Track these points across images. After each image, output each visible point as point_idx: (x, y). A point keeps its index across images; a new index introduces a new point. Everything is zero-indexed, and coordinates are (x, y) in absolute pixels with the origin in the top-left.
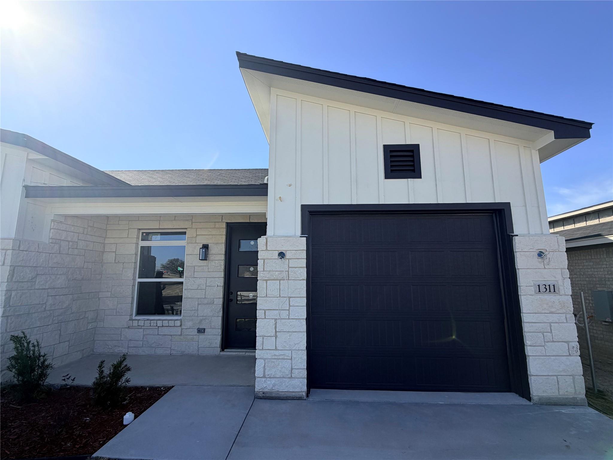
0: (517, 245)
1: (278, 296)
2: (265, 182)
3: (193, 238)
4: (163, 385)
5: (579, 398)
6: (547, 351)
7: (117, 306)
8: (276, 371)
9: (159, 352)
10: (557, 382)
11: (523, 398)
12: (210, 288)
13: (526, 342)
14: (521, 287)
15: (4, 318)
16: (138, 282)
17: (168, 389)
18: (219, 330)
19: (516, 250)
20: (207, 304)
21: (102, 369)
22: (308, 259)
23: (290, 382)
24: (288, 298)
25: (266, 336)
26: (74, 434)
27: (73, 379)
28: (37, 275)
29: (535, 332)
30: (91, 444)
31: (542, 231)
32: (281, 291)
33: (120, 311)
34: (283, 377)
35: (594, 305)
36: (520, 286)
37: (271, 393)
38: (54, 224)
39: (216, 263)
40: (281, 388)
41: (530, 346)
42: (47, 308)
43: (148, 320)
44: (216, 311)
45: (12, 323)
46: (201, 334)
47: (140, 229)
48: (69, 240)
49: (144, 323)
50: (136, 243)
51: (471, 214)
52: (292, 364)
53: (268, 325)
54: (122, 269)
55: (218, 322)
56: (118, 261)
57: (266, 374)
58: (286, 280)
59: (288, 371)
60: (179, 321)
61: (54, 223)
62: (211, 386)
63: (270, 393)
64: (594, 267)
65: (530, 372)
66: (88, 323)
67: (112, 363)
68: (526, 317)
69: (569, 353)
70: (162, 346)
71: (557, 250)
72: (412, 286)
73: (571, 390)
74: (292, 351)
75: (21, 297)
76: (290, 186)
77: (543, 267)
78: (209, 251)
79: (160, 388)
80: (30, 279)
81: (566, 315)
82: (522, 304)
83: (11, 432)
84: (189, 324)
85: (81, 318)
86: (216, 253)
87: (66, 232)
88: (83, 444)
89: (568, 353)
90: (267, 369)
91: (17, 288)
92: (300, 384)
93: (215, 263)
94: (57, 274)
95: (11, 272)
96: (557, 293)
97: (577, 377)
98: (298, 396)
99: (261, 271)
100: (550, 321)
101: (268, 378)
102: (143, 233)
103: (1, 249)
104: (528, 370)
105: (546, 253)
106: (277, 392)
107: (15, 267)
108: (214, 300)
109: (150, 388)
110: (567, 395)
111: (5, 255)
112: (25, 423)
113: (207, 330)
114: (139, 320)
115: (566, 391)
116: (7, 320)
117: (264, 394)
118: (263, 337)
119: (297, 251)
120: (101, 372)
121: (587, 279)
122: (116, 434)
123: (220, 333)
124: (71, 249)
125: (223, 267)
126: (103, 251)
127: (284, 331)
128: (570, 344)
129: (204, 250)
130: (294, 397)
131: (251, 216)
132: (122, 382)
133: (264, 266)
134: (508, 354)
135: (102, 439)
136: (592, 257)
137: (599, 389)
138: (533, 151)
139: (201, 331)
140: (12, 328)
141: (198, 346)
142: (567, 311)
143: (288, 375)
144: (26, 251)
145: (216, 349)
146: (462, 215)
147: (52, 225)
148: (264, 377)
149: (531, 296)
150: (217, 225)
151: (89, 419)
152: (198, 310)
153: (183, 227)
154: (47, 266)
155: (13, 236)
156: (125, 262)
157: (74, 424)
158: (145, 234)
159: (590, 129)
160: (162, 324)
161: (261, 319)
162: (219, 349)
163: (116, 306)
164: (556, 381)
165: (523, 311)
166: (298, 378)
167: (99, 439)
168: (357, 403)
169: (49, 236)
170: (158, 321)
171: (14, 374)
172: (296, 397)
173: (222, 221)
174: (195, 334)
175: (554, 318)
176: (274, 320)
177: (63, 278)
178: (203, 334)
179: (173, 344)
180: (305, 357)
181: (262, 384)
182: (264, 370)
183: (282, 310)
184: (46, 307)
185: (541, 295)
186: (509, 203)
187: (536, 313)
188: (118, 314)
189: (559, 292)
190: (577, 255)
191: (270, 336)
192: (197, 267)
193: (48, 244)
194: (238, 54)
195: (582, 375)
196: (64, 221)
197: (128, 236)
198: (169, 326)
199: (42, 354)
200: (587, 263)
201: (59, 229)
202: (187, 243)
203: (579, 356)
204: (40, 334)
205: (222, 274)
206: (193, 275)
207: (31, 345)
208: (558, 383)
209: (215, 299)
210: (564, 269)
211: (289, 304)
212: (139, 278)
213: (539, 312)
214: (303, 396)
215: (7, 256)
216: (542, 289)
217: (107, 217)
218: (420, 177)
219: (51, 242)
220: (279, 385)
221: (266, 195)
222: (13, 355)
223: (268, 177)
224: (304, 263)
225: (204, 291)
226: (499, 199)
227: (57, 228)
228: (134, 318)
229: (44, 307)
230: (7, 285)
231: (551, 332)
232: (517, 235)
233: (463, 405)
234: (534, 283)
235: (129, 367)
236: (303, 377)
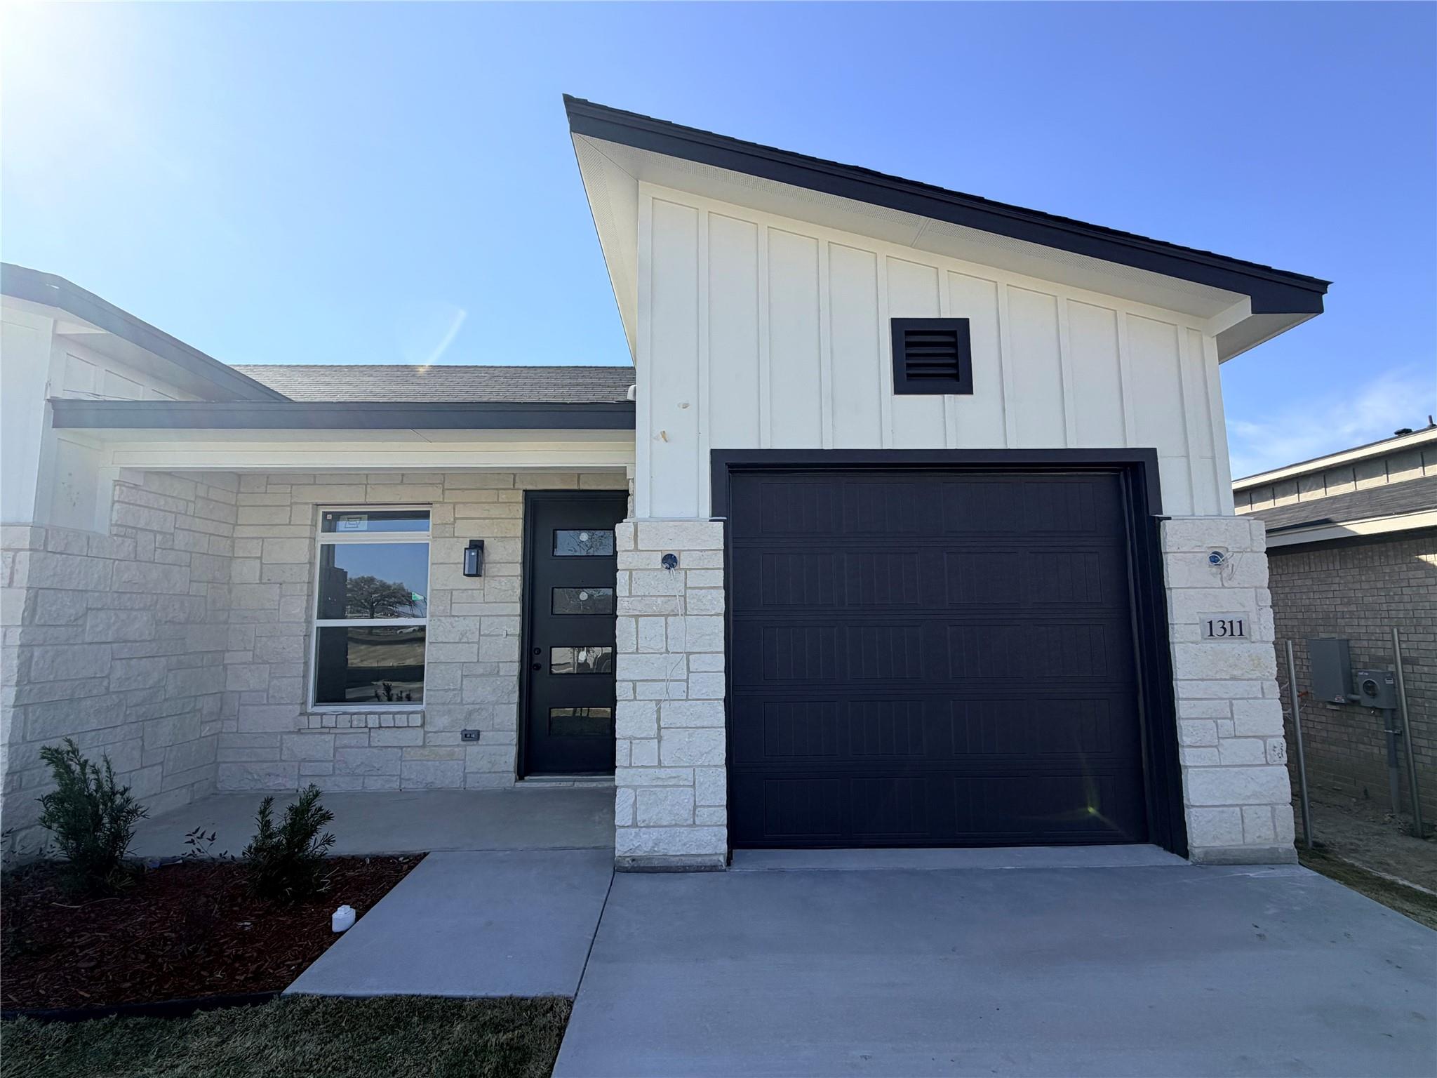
0: (1169, 538)
1: (664, 650)
2: (630, 397)
3: (447, 526)
4: (403, 852)
5: (1282, 848)
6: (1222, 757)
7: (269, 682)
8: (659, 812)
9: (374, 784)
10: (1240, 818)
11: (1173, 853)
12: (489, 639)
13: (1183, 740)
14: (1175, 626)
15: (18, 708)
16: (317, 628)
17: (415, 860)
18: (512, 733)
19: (1166, 549)
20: (482, 675)
21: (267, 819)
22: (726, 569)
23: (692, 836)
24: (685, 655)
25: (639, 739)
26: (226, 954)
27: (210, 838)
28: (88, 609)
29: (1201, 719)
30: (272, 971)
31: (1219, 510)
32: (669, 640)
33: (276, 694)
34: (676, 825)
35: (1310, 670)
36: (1173, 624)
37: (650, 859)
38: (122, 492)
39: (503, 584)
40: (673, 848)
41: (1190, 746)
42: (111, 686)
43: (345, 713)
44: (505, 690)
45: (36, 721)
46: (472, 743)
47: (318, 505)
48: (155, 529)
49: (336, 722)
50: (310, 538)
51: (1075, 473)
52: (695, 796)
53: (642, 714)
54: (278, 598)
55: (508, 715)
56: (269, 580)
57: (639, 818)
58: (682, 615)
59: (688, 811)
60: (419, 715)
61: (120, 489)
62: (511, 850)
63: (648, 859)
64: (1315, 588)
65: (1188, 800)
66: (202, 723)
67: (289, 805)
68: (1183, 688)
69: (1266, 759)
70: (380, 773)
71: (1249, 550)
72: (948, 628)
73: (1268, 833)
74: (694, 770)
75: (53, 661)
76: (685, 406)
77: (1220, 583)
78: (486, 554)
79: (397, 859)
80: (72, 618)
81: (1262, 683)
82: (1176, 661)
83: (77, 956)
84: (442, 721)
85: (187, 711)
86: (501, 561)
87: (146, 510)
88: (252, 973)
89: (1264, 759)
90: (641, 808)
91: (45, 642)
92: (714, 838)
93: (500, 582)
94: (132, 609)
95: (28, 601)
96: (1246, 638)
97: (1280, 807)
98: (709, 864)
99: (625, 597)
100: (1231, 695)
101: (644, 827)
102: (325, 514)
103: (2, 549)
104: (1184, 795)
105: (1227, 555)
106: (664, 857)
107: (38, 591)
108: (498, 667)
109: (374, 858)
110: (1259, 844)
111: (14, 561)
112: (104, 936)
113: (485, 733)
114: (324, 714)
115: (1258, 835)
116: (26, 714)
117: (634, 862)
118: (631, 739)
119: (703, 553)
120: (266, 824)
121: (1300, 616)
122: (322, 950)
123: (515, 741)
124: (160, 550)
125: (518, 591)
126: (230, 555)
127: (678, 726)
128: (1269, 741)
129: (473, 554)
130: (701, 867)
131: (581, 476)
132: (315, 845)
133: (630, 585)
134: (1144, 766)
135: (293, 962)
136: (1310, 568)
137: (1317, 840)
138: (1206, 339)
139: (471, 736)
140: (37, 732)
141: (465, 769)
142: (1264, 675)
143: (687, 820)
144: (61, 553)
145: (505, 775)
146: (1055, 476)
147: (117, 492)
148: (635, 825)
149: (1194, 645)
150: (503, 497)
151: (249, 924)
152: (461, 689)
153: (421, 500)
154: (108, 590)
155: (28, 517)
156: (284, 582)
157: (217, 935)
158: (331, 516)
159: (1324, 293)
160: (380, 723)
161: (626, 702)
162: (513, 776)
163: (267, 683)
164: (1239, 815)
165: (1176, 676)
166: (709, 826)
167: (286, 961)
168: (836, 873)
169: (111, 520)
170: (368, 716)
171: (56, 834)
172: (705, 867)
173: (514, 485)
174: (456, 743)
175: (1239, 688)
176: (654, 703)
177: (145, 618)
178: (475, 743)
179: (406, 766)
180: (723, 781)
181: (632, 840)
182: (633, 811)
183: (672, 681)
184: (109, 686)
185: (1214, 643)
186: (1155, 450)
187: (1202, 680)
188: (273, 702)
189: (1250, 635)
190: (1280, 564)
191: (647, 738)
192: (459, 591)
193: (109, 537)
194: (568, 100)
195: (1290, 804)
196: (142, 484)
197: (290, 522)
198: (394, 727)
199: (119, 788)
200: (1300, 581)
201: (132, 502)
202: (433, 537)
203: (1285, 765)
204: (98, 746)
205: (517, 608)
206: (449, 611)
207: (88, 770)
208: (1243, 821)
209: (501, 665)
210: (1261, 587)
211: (688, 668)
212: (319, 618)
213: (1208, 678)
214: (720, 864)
215: (17, 566)
216: (1217, 629)
217: (239, 478)
218: (968, 390)
219: (115, 533)
220: (667, 841)
221: (632, 425)
222: (50, 792)
223: (635, 387)
224: (719, 578)
225: (476, 646)
226: (1135, 441)
227: (126, 500)
228: (310, 709)
229: (105, 683)
230: (22, 632)
231: (1232, 718)
232: (1169, 518)
233: (1055, 871)
234: (1200, 619)
235: (327, 812)
236: (719, 823)
